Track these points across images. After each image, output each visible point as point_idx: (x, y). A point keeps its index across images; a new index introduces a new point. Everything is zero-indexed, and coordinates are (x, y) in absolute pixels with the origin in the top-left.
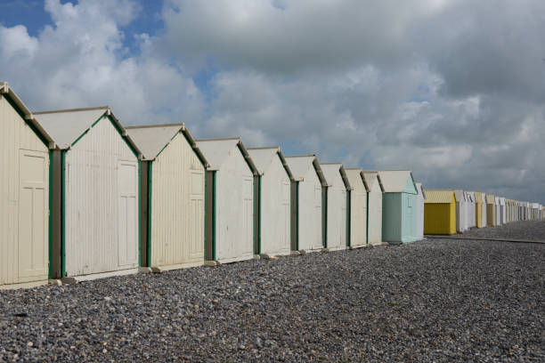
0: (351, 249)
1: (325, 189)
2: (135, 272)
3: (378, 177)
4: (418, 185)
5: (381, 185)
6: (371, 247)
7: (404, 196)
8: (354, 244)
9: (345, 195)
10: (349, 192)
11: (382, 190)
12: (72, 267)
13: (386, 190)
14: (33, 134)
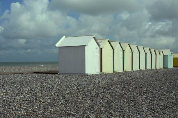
0: (157, 69)
1: (151, 55)
2: (122, 71)
3: (162, 51)
4: (172, 53)
5: (163, 53)
6: (161, 69)
7: (169, 56)
8: (157, 68)
9: (155, 56)
10: (156, 55)
11: (163, 54)
12: (115, 70)
13: (164, 54)
14: (111, 47)
